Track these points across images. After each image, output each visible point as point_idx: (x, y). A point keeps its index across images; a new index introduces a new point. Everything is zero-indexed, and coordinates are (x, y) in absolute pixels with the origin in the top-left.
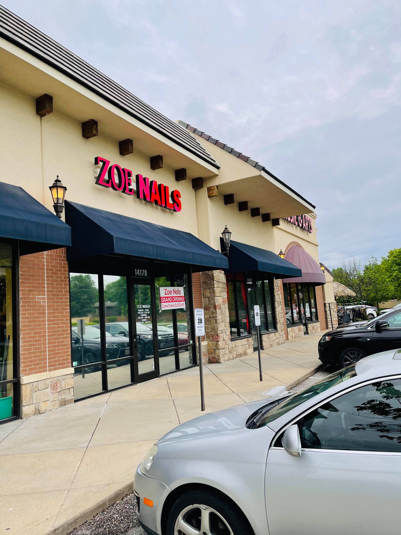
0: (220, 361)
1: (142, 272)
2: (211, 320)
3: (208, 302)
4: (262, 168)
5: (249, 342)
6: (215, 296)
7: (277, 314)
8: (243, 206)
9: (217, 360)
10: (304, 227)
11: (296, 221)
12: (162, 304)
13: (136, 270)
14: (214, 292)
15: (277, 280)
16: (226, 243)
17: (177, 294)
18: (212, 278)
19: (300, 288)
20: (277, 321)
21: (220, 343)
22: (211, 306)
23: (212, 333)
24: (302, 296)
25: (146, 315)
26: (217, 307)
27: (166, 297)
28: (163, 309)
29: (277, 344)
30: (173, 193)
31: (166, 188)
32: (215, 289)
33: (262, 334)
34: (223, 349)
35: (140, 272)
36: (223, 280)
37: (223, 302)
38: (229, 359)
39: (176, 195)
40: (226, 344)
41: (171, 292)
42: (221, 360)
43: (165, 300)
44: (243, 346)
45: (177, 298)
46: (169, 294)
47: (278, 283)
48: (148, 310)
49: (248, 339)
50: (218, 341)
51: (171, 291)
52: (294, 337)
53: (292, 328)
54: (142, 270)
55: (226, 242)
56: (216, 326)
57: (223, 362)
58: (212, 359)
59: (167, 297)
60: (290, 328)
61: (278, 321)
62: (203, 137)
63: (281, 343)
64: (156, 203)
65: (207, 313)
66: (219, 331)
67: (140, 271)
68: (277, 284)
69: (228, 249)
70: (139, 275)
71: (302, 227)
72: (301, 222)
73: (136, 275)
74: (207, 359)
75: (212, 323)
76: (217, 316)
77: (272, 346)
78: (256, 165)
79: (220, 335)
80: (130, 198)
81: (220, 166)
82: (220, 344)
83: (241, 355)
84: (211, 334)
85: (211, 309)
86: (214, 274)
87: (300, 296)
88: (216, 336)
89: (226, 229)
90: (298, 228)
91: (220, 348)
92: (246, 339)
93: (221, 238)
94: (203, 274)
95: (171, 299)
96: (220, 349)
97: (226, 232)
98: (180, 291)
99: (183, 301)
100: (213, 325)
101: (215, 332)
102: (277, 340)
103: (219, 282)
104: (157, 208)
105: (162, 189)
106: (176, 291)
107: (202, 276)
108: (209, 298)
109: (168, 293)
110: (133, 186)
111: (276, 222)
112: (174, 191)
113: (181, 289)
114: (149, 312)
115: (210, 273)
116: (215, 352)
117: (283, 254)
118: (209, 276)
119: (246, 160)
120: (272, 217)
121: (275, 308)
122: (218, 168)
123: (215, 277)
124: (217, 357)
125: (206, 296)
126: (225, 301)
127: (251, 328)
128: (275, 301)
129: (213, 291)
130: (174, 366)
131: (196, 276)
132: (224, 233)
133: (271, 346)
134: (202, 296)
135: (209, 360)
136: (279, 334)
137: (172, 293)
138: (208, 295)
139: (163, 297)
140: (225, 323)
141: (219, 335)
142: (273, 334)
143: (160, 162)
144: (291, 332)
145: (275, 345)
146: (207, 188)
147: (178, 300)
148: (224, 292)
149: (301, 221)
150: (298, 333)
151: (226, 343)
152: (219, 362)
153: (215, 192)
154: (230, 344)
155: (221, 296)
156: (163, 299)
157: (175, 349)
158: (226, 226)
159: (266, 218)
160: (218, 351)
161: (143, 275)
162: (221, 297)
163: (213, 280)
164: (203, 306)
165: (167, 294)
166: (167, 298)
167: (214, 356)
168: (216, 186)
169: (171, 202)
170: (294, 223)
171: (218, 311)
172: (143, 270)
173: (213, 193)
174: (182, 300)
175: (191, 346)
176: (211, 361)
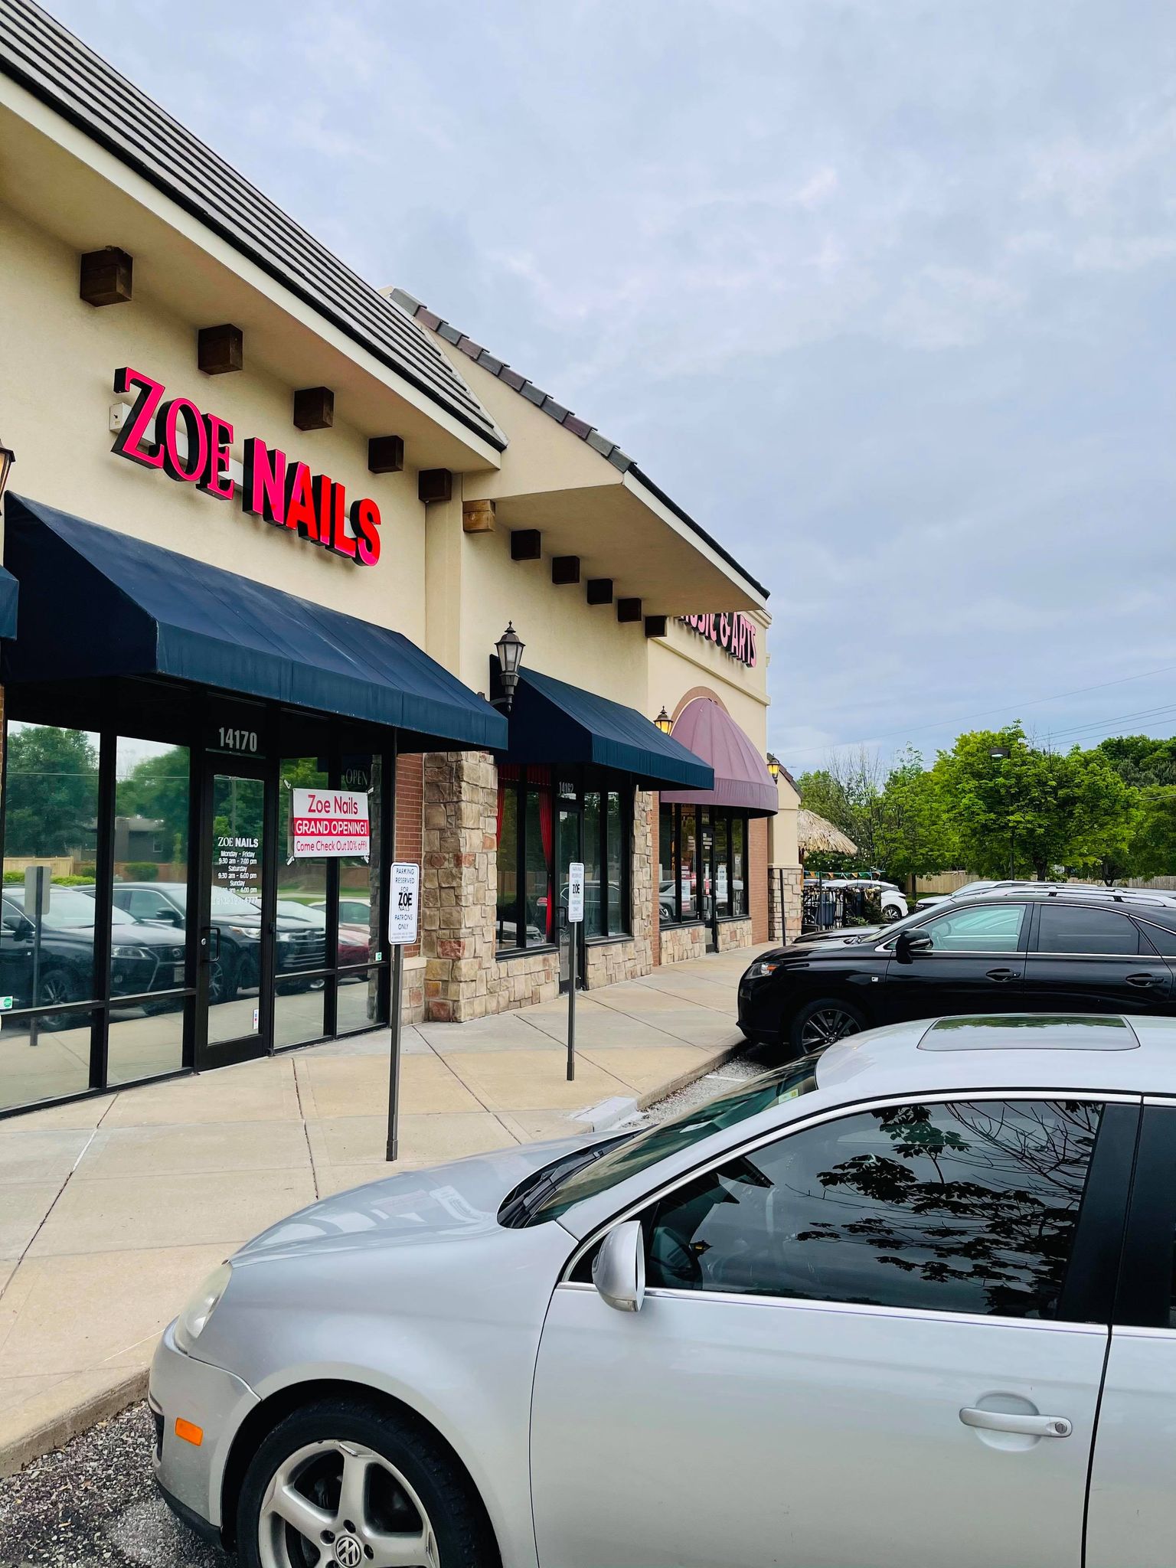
0: (460, 1017)
1: (242, 737)
2: (444, 895)
3: (437, 843)
4: (627, 465)
5: (550, 966)
6: (459, 827)
7: (636, 891)
8: (565, 570)
9: (451, 1014)
10: (735, 647)
11: (714, 630)
12: (297, 838)
13: (222, 730)
14: (458, 814)
15: (644, 793)
16: (507, 674)
17: (345, 813)
18: (457, 774)
19: (705, 820)
20: (633, 910)
21: (462, 963)
22: (447, 856)
23: (444, 934)
24: (711, 844)
25: (245, 869)
26: (463, 860)
27: (310, 820)
28: (298, 854)
29: (629, 975)
30: (356, 506)
31: (336, 491)
32: (463, 805)
33: (588, 946)
34: (472, 981)
35: (234, 737)
36: (487, 782)
37: (483, 847)
38: (486, 1013)
39: (365, 515)
40: (480, 968)
41: (327, 804)
42: (464, 1013)
43: (305, 828)
44: (529, 976)
45: (346, 825)
46: (320, 811)
47: (646, 803)
48: (252, 855)
49: (546, 956)
50: (459, 959)
51: (327, 802)
52: (676, 958)
53: (673, 932)
54: (243, 733)
55: (505, 672)
56: (455, 914)
57: (468, 1018)
58: (435, 1009)
59: (316, 820)
60: (669, 932)
61: (636, 909)
62: (461, 350)
63: (639, 974)
64: (303, 532)
65: (433, 874)
66: (463, 931)
67: (237, 733)
68: (642, 805)
69: (512, 691)
70: (231, 746)
71: (728, 648)
72: (728, 633)
73: (222, 744)
74: (419, 1010)
75: (445, 904)
76: (463, 885)
77: (614, 979)
78: (612, 455)
79: (467, 941)
80: (222, 509)
81: (505, 442)
82: (463, 966)
83: (523, 1002)
84: (438, 938)
85: (446, 863)
86: (464, 763)
87: (704, 843)
88: (453, 944)
89: (510, 631)
90: (718, 649)
91: (462, 980)
92: (540, 957)
93: (492, 657)
94: (429, 759)
95: (326, 825)
96: (461, 982)
97: (509, 640)
98: (355, 803)
99: (364, 835)
100: (448, 911)
101: (452, 931)
102: (629, 964)
103: (476, 785)
104: (303, 548)
105: (325, 492)
106: (345, 803)
107: (428, 765)
108: (442, 830)
109: (320, 809)
110: (234, 472)
111: (655, 627)
112: (360, 502)
113: (361, 800)
114: (254, 862)
115: (451, 757)
116: (446, 991)
117: (669, 721)
118: (446, 765)
119: (584, 433)
120: (647, 610)
121: (633, 872)
122: (500, 447)
123: (466, 772)
124: (451, 1003)
125: (434, 825)
126: (488, 843)
127: (556, 926)
128: (633, 853)
129: (456, 813)
130: (319, 1025)
131: (408, 764)
132: (502, 643)
133: (611, 979)
134: (423, 823)
135: (428, 1010)
136: (635, 946)
137: (332, 809)
138: (441, 821)
139: (302, 819)
140: (483, 907)
141: (462, 940)
142: (619, 945)
143: (326, 409)
144: (670, 944)
145: (622, 976)
146: (463, 502)
147: (346, 830)
148: (489, 817)
149: (728, 629)
150: (690, 946)
151: (480, 964)
152: (455, 1018)
153: (487, 518)
154: (494, 969)
155: (478, 829)
156: (302, 825)
157: (325, 974)
158: (510, 623)
159: (629, 610)
160: (455, 987)
161: (243, 748)
162: (480, 832)
163: (459, 779)
164: (424, 854)
165: (314, 811)
166: (313, 822)
167: (444, 1001)
168: (491, 500)
169: (348, 532)
170: (707, 634)
171: (466, 871)
172: (246, 733)
173: (478, 521)
174: (362, 833)
175: (377, 969)
176: (430, 1017)
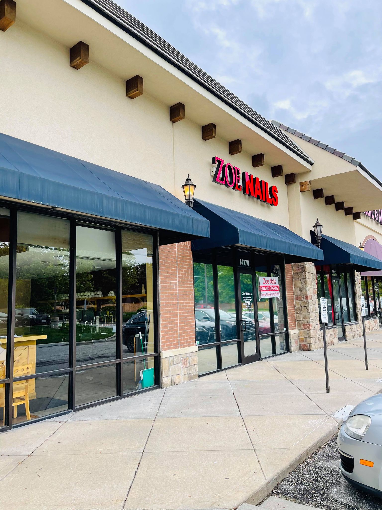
0: (312, 349)
1: (245, 262)
2: (303, 309)
3: (299, 292)
4: (358, 164)
5: (335, 332)
6: (306, 287)
7: (358, 306)
8: (330, 200)
9: (309, 348)
10: (380, 220)
11: (373, 215)
12: (261, 292)
13: (240, 260)
15: (358, 273)
16: (318, 236)
17: (273, 284)
18: (304, 269)
19: (375, 281)
20: (358, 313)
21: (311, 331)
22: (303, 296)
23: (304, 322)
24: (377, 289)
25: (249, 302)
26: (309, 297)
27: (264, 286)
28: (262, 297)
29: (359, 336)
30: (271, 188)
31: (266, 184)
32: (307, 279)
33: (346, 325)
34: (314, 337)
36: (313, 272)
37: (314, 293)
38: (319, 348)
40: (316, 333)
43: (263, 289)
44: (330, 336)
45: (273, 288)
46: (266, 283)
47: (358, 275)
48: (251, 298)
49: (334, 329)
51: (268, 280)
53: (369, 320)
54: (246, 260)
56: (307, 315)
57: (314, 349)
58: (303, 347)
62: (296, 135)
63: (362, 335)
64: (258, 198)
65: (299, 302)
66: (311, 321)
68: (357, 277)
69: (320, 241)
70: (243, 265)
71: (378, 221)
72: (377, 216)
73: (241, 265)
74: (298, 347)
75: (303, 312)
76: (309, 306)
77: (354, 337)
78: (352, 161)
79: (312, 324)
81: (313, 162)
83: (329, 344)
84: (302, 323)
85: (303, 299)
86: (306, 266)
87: (375, 289)
88: (308, 325)
89: (317, 222)
91: (312, 337)
92: (332, 329)
93: (311, 231)
94: (294, 265)
95: (268, 288)
97: (317, 225)
98: (275, 281)
99: (278, 290)
100: (305, 314)
101: (307, 321)
102: (358, 332)
103: (310, 273)
104: (257, 203)
105: (263, 184)
106: (272, 281)
107: (294, 267)
108: (300, 288)
111: (357, 216)
112: (272, 187)
113: (276, 279)
114: (251, 300)
115: (302, 264)
116: (306, 340)
117: (363, 248)
118: (300, 267)
120: (355, 211)
121: (357, 300)
122: (311, 164)
123: (307, 269)
124: (308, 344)
125: (297, 286)
126: (315, 291)
127: (336, 319)
128: (356, 293)
129: (305, 282)
130: (271, 351)
131: (288, 267)
132: (315, 226)
134: (294, 286)
135: (300, 347)
136: (360, 326)
137: (269, 283)
138: (300, 285)
139: (262, 286)
140: (315, 313)
141: (310, 324)
142: (355, 325)
143: (262, 160)
144: (368, 325)
145: (357, 336)
146: (300, 183)
148: (314, 283)
149: (377, 214)
150: (374, 326)
153: (308, 187)
154: (320, 334)
155: (312, 287)
157: (271, 335)
158: (317, 219)
159: (349, 211)
160: (310, 339)
161: (246, 265)
163: (305, 271)
164: (295, 296)
167: (306, 344)
168: (309, 181)
169: (269, 197)
170: (371, 217)
171: (310, 301)
173: (305, 188)
175: (284, 333)
176: (302, 349)
